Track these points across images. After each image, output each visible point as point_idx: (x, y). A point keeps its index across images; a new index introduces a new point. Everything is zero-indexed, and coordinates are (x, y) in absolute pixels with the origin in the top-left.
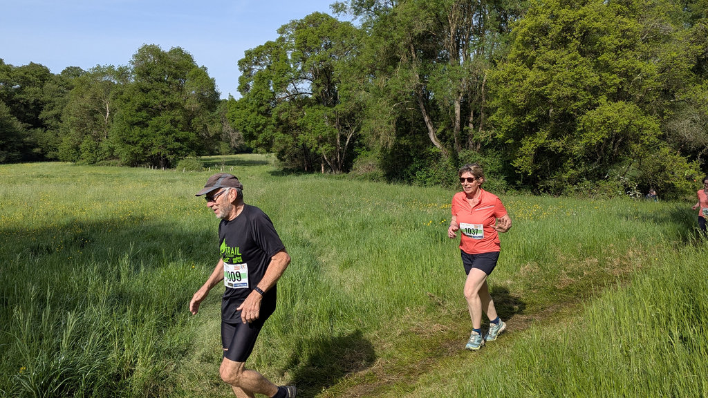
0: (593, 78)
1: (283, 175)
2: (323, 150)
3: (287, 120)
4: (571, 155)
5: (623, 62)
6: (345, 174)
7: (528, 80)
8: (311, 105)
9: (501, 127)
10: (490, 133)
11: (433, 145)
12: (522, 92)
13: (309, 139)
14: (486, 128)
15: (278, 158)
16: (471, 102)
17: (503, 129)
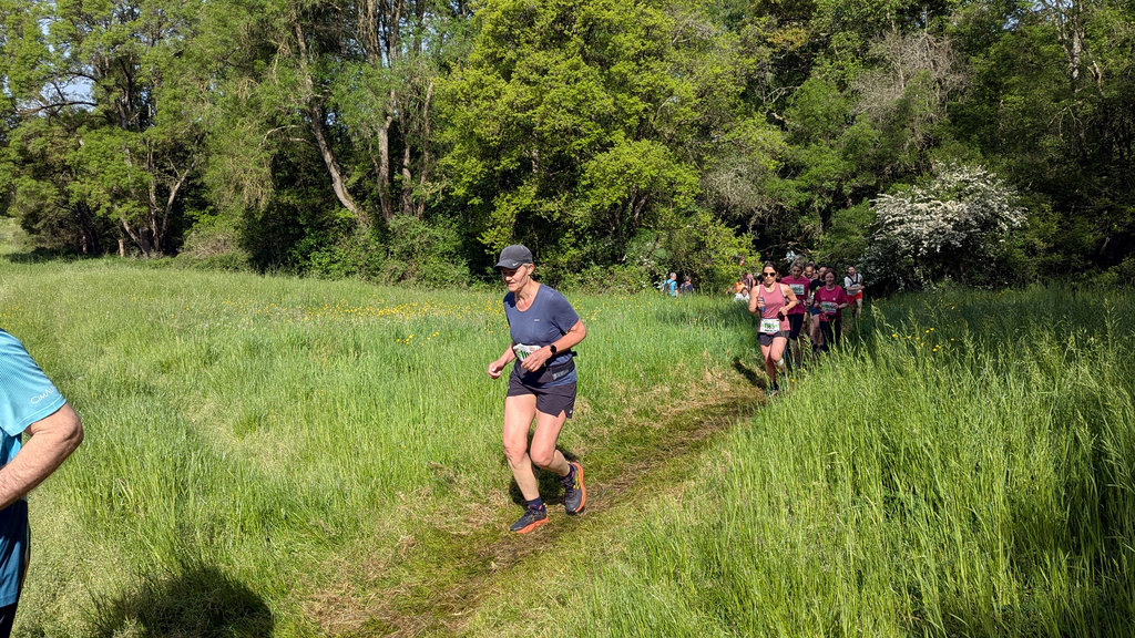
0: (605, 102)
1: (36, 260)
2: (122, 213)
3: (43, 155)
4: (571, 225)
5: (649, 78)
6: (168, 258)
7: (505, 99)
8: (92, 127)
9: (461, 177)
10: (439, 186)
11: (341, 205)
12: (496, 119)
13: (91, 190)
14: (433, 178)
15: (24, 227)
16: (406, 132)
17: (465, 179)
